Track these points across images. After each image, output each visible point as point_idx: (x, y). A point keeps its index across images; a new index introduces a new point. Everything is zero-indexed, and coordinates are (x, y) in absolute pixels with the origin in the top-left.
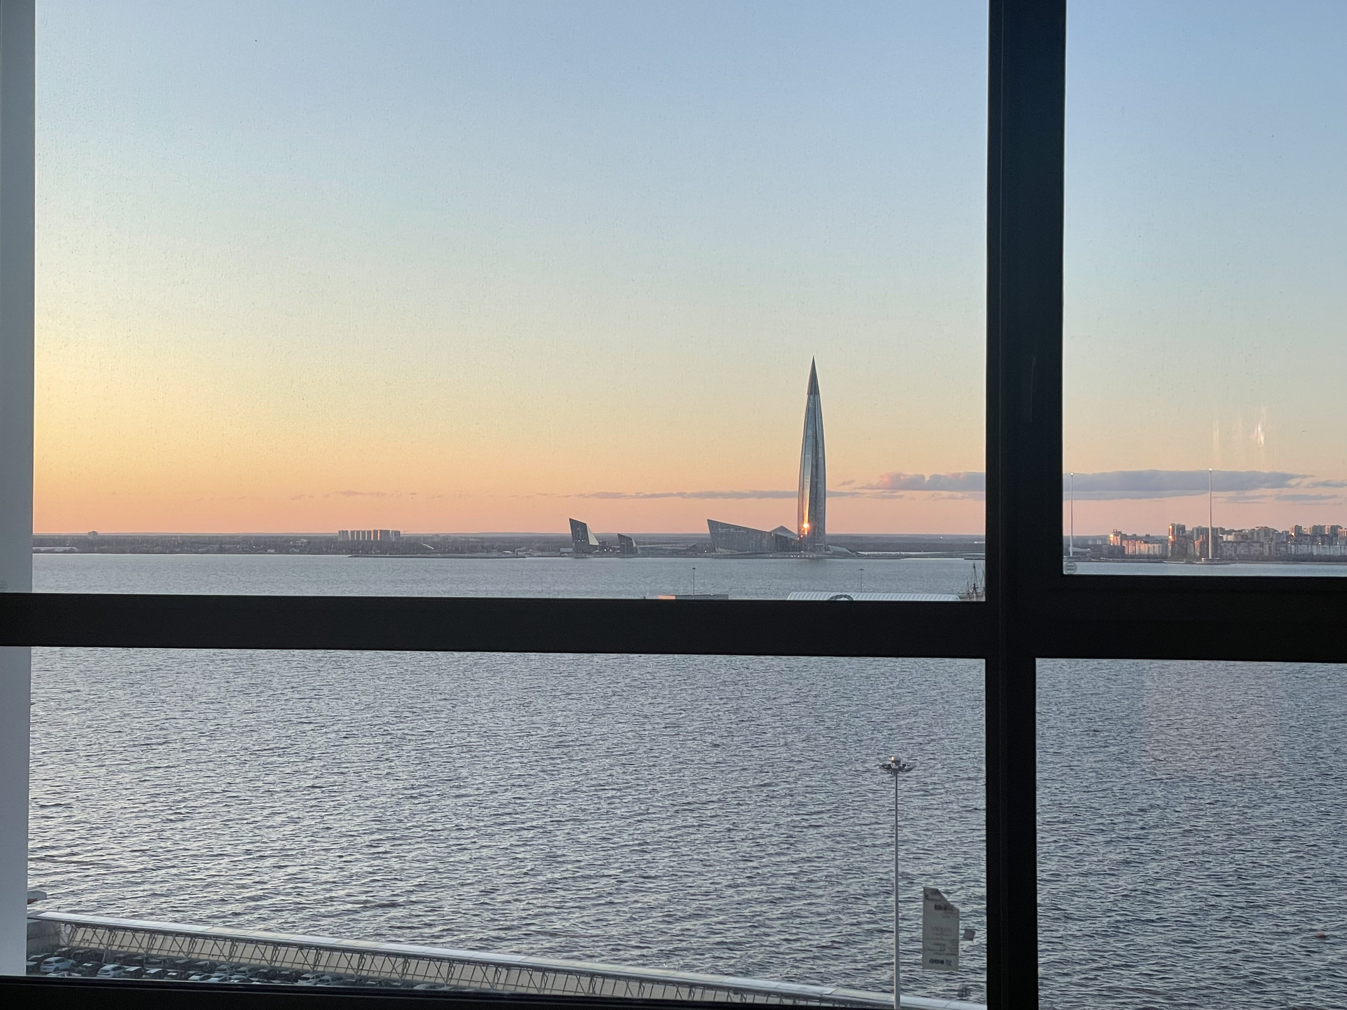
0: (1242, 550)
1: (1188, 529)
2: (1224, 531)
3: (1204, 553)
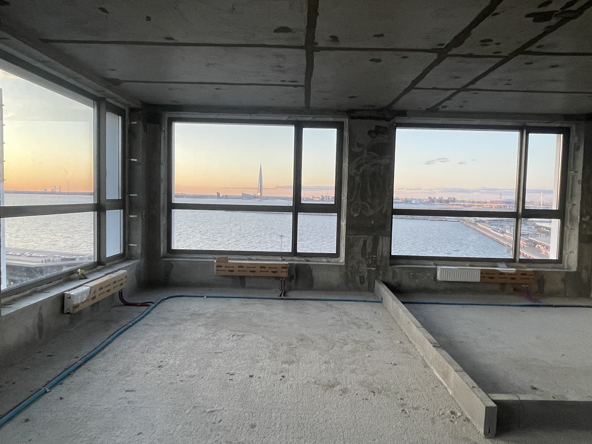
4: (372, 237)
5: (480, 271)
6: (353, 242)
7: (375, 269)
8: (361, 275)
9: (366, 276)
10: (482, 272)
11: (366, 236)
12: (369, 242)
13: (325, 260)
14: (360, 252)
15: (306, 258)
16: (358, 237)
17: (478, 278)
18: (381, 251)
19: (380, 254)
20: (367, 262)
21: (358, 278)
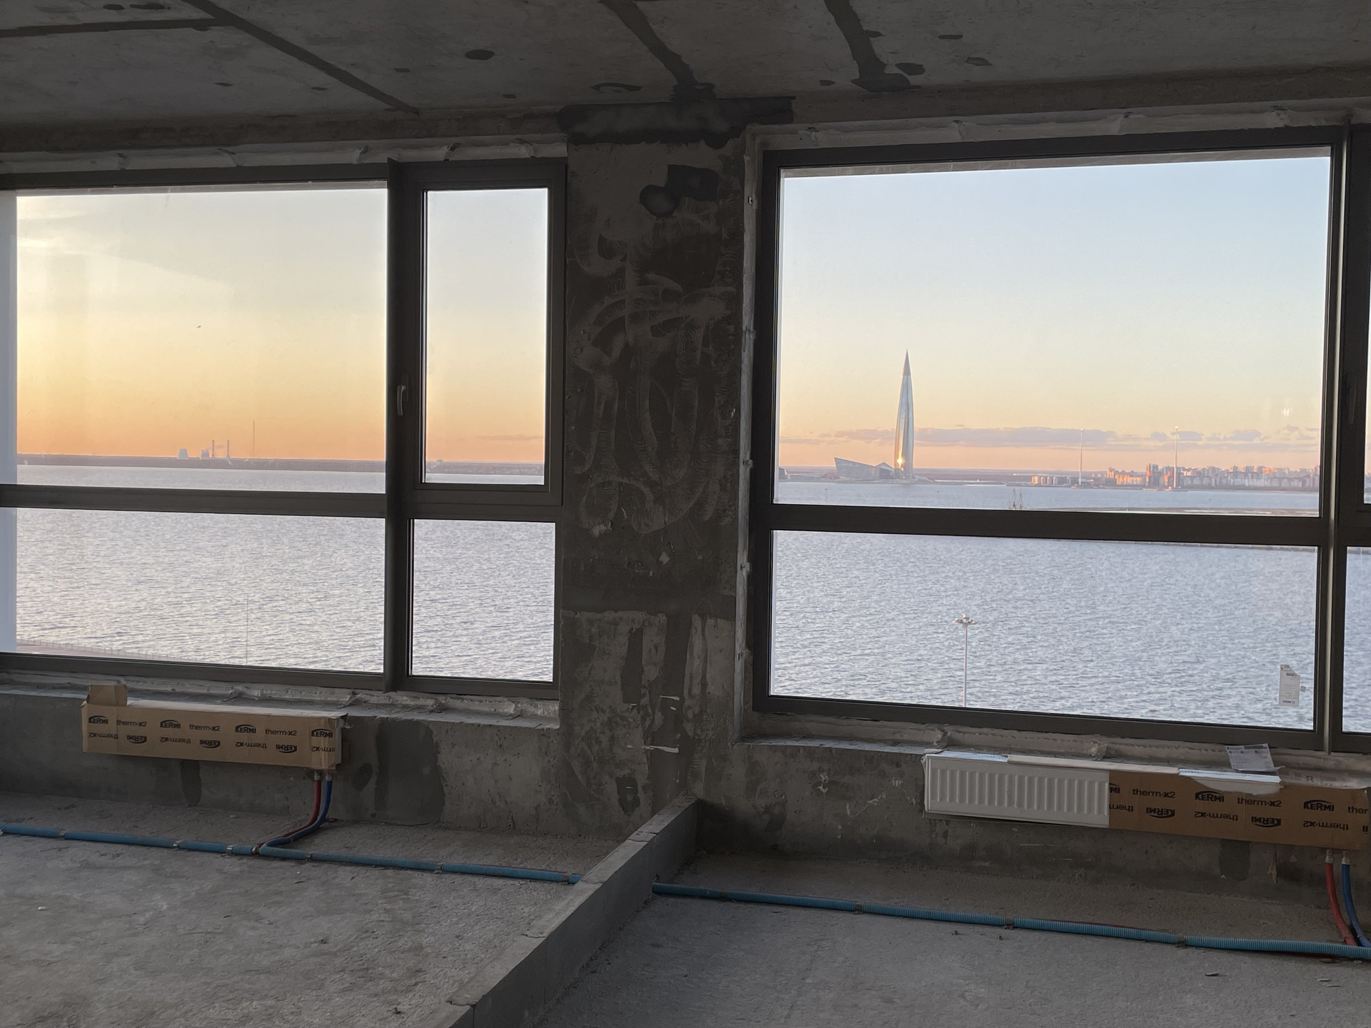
0: (1196, 482)
1: (1160, 468)
2: (1184, 469)
3: (1170, 484)
4: (662, 618)
5: (1106, 777)
6: (591, 638)
7: (676, 750)
8: (626, 772)
9: (641, 780)
10: (1117, 783)
11: (640, 616)
12: (653, 640)
13: (510, 708)
14: (618, 678)
15: (442, 699)
16: (610, 615)
17: (1100, 811)
18: (698, 680)
19: (696, 691)
20: (647, 723)
21: (611, 787)
